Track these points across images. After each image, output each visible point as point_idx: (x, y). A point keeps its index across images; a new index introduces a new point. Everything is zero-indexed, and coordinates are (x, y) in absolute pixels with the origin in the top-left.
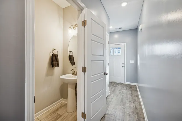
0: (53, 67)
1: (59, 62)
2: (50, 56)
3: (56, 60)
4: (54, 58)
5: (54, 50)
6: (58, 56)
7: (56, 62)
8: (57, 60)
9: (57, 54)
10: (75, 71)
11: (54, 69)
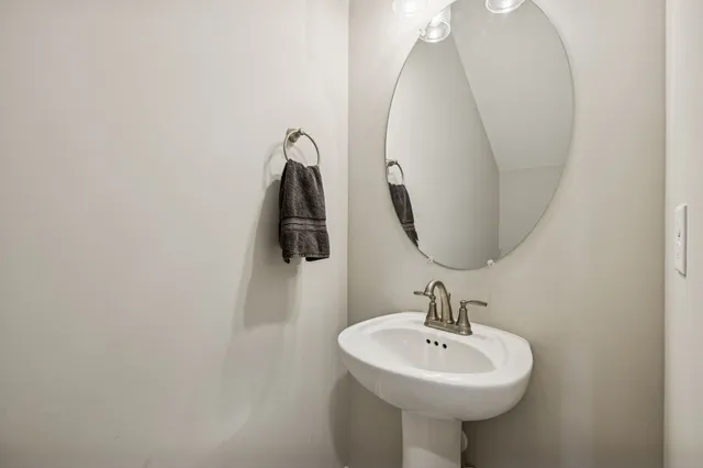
0: (287, 256)
1: (328, 223)
2: (269, 182)
3: (307, 213)
4: (296, 196)
5: (293, 137)
6: (319, 183)
7: (309, 225)
8: (314, 206)
9: (315, 170)
10: (448, 297)
11: (295, 272)
